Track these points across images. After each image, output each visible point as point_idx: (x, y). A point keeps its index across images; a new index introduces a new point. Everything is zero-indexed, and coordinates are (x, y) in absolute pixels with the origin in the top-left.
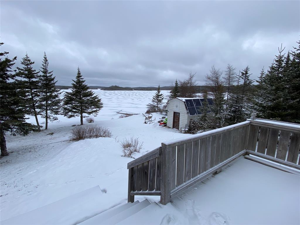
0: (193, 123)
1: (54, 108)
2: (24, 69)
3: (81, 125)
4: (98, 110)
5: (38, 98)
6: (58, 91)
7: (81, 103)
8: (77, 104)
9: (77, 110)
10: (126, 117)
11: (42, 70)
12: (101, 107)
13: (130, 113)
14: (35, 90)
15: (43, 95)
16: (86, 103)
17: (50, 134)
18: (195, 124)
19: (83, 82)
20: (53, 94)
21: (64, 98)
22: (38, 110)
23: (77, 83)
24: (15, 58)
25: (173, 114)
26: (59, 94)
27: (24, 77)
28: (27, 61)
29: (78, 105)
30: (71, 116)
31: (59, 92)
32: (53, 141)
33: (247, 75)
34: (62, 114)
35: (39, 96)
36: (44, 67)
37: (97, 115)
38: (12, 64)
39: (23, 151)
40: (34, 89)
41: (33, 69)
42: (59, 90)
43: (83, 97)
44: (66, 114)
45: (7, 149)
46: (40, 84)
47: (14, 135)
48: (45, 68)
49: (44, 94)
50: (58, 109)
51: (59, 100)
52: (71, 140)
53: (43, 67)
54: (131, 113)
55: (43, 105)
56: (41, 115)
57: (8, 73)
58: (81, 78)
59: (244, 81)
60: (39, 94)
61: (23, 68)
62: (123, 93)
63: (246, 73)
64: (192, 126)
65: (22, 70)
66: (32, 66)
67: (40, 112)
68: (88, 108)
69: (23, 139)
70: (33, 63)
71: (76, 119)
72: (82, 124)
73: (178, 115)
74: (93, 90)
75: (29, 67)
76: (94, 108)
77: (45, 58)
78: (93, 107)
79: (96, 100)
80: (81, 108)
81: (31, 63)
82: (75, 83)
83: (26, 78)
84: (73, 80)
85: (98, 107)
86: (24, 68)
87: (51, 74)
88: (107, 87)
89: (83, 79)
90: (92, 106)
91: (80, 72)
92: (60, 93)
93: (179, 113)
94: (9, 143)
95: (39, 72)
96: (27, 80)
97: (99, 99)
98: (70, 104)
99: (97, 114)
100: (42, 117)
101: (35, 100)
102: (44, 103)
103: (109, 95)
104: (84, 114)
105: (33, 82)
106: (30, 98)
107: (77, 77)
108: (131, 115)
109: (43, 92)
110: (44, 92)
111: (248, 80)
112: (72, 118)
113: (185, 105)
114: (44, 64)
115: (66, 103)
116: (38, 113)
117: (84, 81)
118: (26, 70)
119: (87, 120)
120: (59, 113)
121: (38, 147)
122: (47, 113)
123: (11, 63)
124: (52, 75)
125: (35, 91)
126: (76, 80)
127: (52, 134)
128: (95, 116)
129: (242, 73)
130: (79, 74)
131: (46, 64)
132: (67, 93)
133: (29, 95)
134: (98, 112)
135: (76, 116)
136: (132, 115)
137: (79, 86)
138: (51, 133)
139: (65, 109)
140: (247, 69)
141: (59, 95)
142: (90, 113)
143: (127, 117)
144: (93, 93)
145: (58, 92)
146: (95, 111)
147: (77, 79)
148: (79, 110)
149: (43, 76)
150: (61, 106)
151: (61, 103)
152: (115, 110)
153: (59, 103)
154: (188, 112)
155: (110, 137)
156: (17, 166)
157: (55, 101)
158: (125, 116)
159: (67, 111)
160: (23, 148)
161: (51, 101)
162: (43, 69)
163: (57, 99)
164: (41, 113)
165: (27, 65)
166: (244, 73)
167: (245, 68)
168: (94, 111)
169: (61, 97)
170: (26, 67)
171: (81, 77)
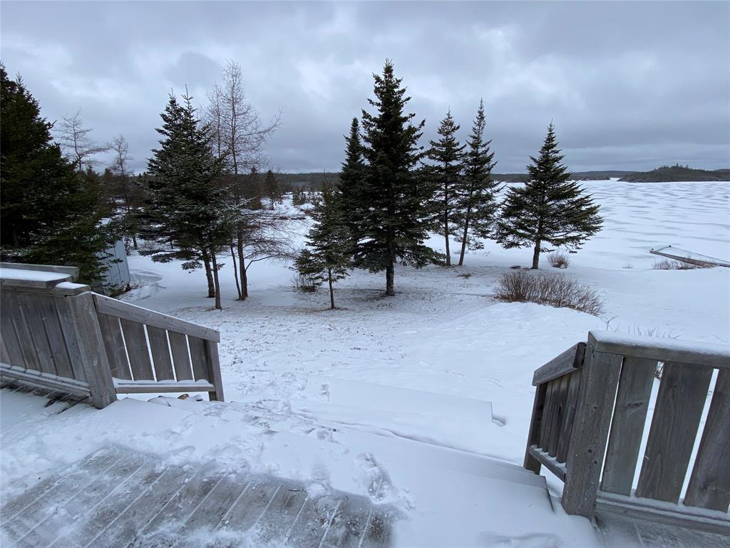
1: (480, 222)
2: (441, 143)
3: (532, 268)
4: (584, 235)
5: (454, 202)
6: (495, 185)
7: (542, 214)
8: (531, 216)
9: (528, 230)
10: (682, 268)
11: (471, 140)
12: (595, 229)
13: (703, 259)
14: (453, 185)
15: (466, 195)
16: (554, 216)
17: (463, 275)
19: (557, 160)
20: (484, 193)
21: (505, 202)
22: (450, 225)
23: (540, 164)
24: (423, 124)
26: (495, 192)
27: (439, 160)
28: (448, 127)
29: (531, 219)
30: (511, 245)
31: (496, 188)
32: (465, 290)
34: (493, 238)
35: (456, 196)
36: (476, 133)
37: (577, 250)
38: (418, 136)
39: (415, 294)
40: (452, 183)
41: (455, 142)
42: (498, 184)
43: (550, 200)
44: (502, 238)
45: (394, 286)
46: (462, 173)
47: (405, 264)
48: (476, 136)
49: (466, 192)
50: (486, 225)
51: (494, 205)
52: (497, 297)
53: (473, 134)
54: (708, 260)
55: (461, 216)
56: (454, 234)
57: (411, 153)
58: (552, 151)
60: (457, 192)
61: (439, 142)
62: (698, 191)
65: (438, 145)
66: (455, 134)
67: (454, 229)
68: (556, 229)
69: (421, 275)
70: (458, 127)
71: (523, 254)
72: (535, 266)
74: (580, 182)
75: (450, 137)
76: (574, 230)
77: (481, 113)
78: (571, 226)
79: (584, 208)
80: (540, 229)
81: (453, 130)
82: (535, 165)
83: (442, 161)
84: (532, 158)
85: (584, 229)
86: (441, 141)
87: (487, 147)
88: (643, 173)
89: (557, 152)
90: (566, 224)
91: (553, 135)
92: (498, 191)
94: (401, 278)
95: (465, 145)
96: (442, 165)
97: (593, 206)
98: (515, 216)
99: (579, 246)
100: (455, 239)
101: (449, 204)
102: (464, 211)
103: (643, 197)
104: (544, 244)
105: (452, 167)
106: (443, 201)
107: (544, 148)
108: (708, 267)
109: (465, 188)
110: (467, 188)
112: (514, 249)
114: (477, 128)
115: (507, 214)
116: (451, 230)
117: (561, 158)
118: (443, 146)
119: (552, 260)
120: (488, 235)
121: (436, 294)
122: (465, 233)
123: (417, 133)
124: (488, 149)
125: (452, 187)
126: (538, 156)
127: (467, 276)
128: (571, 252)
131: (480, 125)
132: (513, 189)
133: (440, 195)
134: (581, 241)
135: (523, 244)
136: (712, 265)
137: (545, 172)
138: (466, 273)
139: (502, 226)
141: (494, 195)
142: (558, 242)
143: (686, 268)
144: (579, 189)
145: (493, 189)
146: (573, 239)
147: (541, 155)
148: (533, 232)
149: (472, 154)
150: (494, 220)
151: (495, 214)
152: (645, 241)
153: (492, 212)
155: (595, 314)
156: (398, 315)
157: (484, 207)
158: (680, 264)
159: (505, 232)
160: (415, 290)
161: (477, 207)
162: (474, 137)
163: (490, 203)
164: (455, 231)
165: (448, 133)
168: (570, 237)
169: (499, 198)
170: (445, 138)
171: (554, 149)
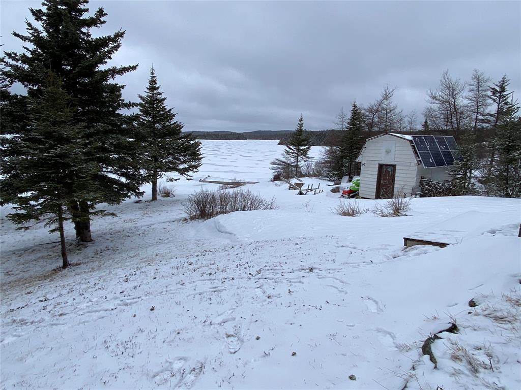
0: (428, 184)
3: (152, 200)
18: (430, 186)
25: (377, 169)
33: (504, 93)
58: (157, 93)
59: (497, 107)
63: (503, 90)
64: (426, 190)
72: (154, 198)
73: (389, 169)
79: (191, 143)
91: (155, 79)
93: (394, 166)
111: (506, 103)
113: (413, 146)
127: (113, 215)
129: (493, 89)
130: (153, 81)
140: (504, 81)
154: (420, 161)
166: (498, 89)
167: (501, 79)
171: (158, 91)
